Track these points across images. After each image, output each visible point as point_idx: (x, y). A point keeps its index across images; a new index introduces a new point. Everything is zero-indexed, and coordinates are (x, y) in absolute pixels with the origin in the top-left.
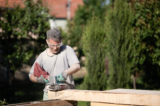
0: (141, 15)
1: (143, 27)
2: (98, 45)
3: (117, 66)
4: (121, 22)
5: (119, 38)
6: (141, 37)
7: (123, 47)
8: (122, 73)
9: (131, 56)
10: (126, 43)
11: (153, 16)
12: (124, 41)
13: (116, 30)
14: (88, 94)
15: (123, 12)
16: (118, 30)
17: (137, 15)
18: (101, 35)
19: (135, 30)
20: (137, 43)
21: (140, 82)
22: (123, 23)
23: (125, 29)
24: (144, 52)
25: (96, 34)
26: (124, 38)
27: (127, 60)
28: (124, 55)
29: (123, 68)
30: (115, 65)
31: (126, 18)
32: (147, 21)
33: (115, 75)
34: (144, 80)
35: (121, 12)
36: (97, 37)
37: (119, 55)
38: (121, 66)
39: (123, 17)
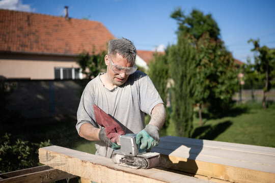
0: (205, 55)
1: (207, 66)
2: (160, 81)
3: (180, 102)
4: (182, 57)
5: (181, 73)
6: (206, 74)
7: (184, 83)
8: (184, 109)
9: (193, 92)
10: (188, 78)
11: (215, 56)
12: (186, 76)
13: (178, 65)
14: (86, 166)
15: (184, 48)
16: (180, 66)
17: (202, 56)
18: (163, 70)
19: (200, 68)
20: (202, 80)
21: (206, 111)
22: (185, 59)
23: (186, 64)
24: (208, 88)
25: (158, 69)
26: (186, 73)
27: (189, 95)
28: (186, 90)
29: (185, 104)
30: (177, 100)
31: (187, 53)
32: (211, 60)
33: (177, 110)
34: (210, 110)
35: (182, 47)
36: (159, 73)
37: (181, 90)
38: (183, 101)
39: (185, 53)
